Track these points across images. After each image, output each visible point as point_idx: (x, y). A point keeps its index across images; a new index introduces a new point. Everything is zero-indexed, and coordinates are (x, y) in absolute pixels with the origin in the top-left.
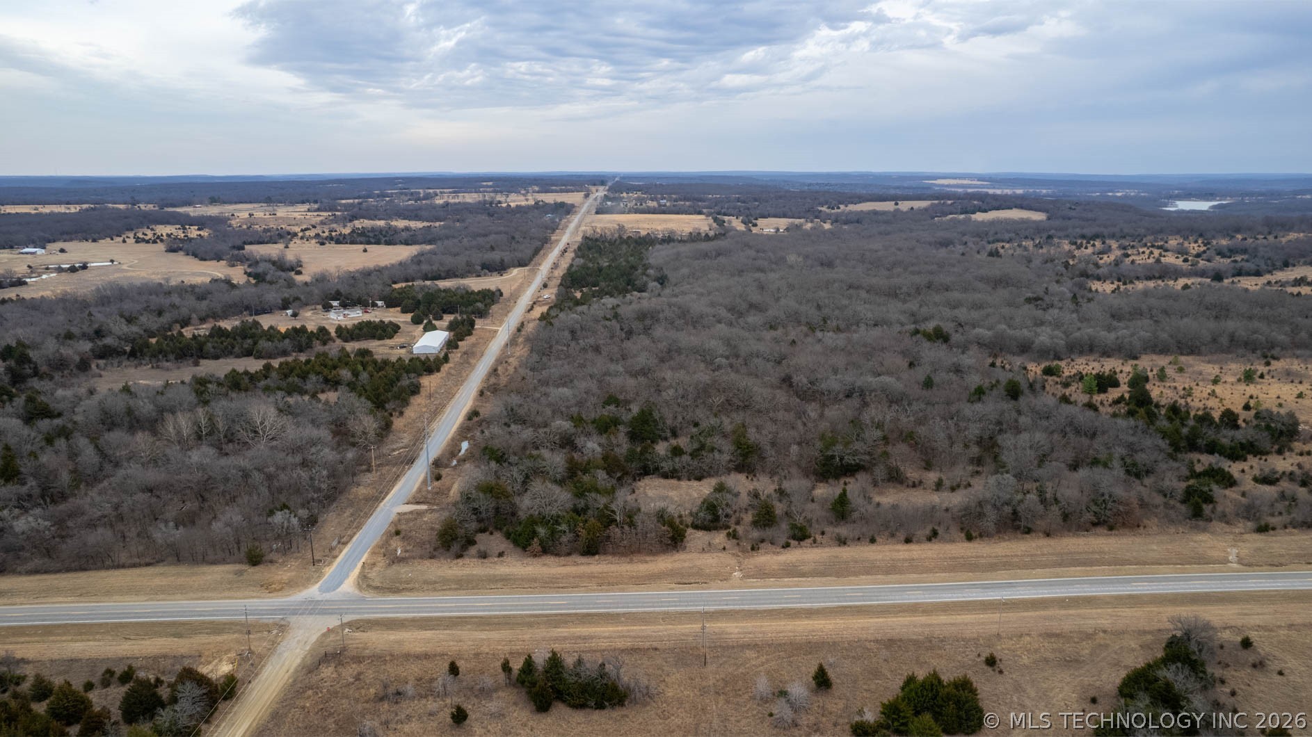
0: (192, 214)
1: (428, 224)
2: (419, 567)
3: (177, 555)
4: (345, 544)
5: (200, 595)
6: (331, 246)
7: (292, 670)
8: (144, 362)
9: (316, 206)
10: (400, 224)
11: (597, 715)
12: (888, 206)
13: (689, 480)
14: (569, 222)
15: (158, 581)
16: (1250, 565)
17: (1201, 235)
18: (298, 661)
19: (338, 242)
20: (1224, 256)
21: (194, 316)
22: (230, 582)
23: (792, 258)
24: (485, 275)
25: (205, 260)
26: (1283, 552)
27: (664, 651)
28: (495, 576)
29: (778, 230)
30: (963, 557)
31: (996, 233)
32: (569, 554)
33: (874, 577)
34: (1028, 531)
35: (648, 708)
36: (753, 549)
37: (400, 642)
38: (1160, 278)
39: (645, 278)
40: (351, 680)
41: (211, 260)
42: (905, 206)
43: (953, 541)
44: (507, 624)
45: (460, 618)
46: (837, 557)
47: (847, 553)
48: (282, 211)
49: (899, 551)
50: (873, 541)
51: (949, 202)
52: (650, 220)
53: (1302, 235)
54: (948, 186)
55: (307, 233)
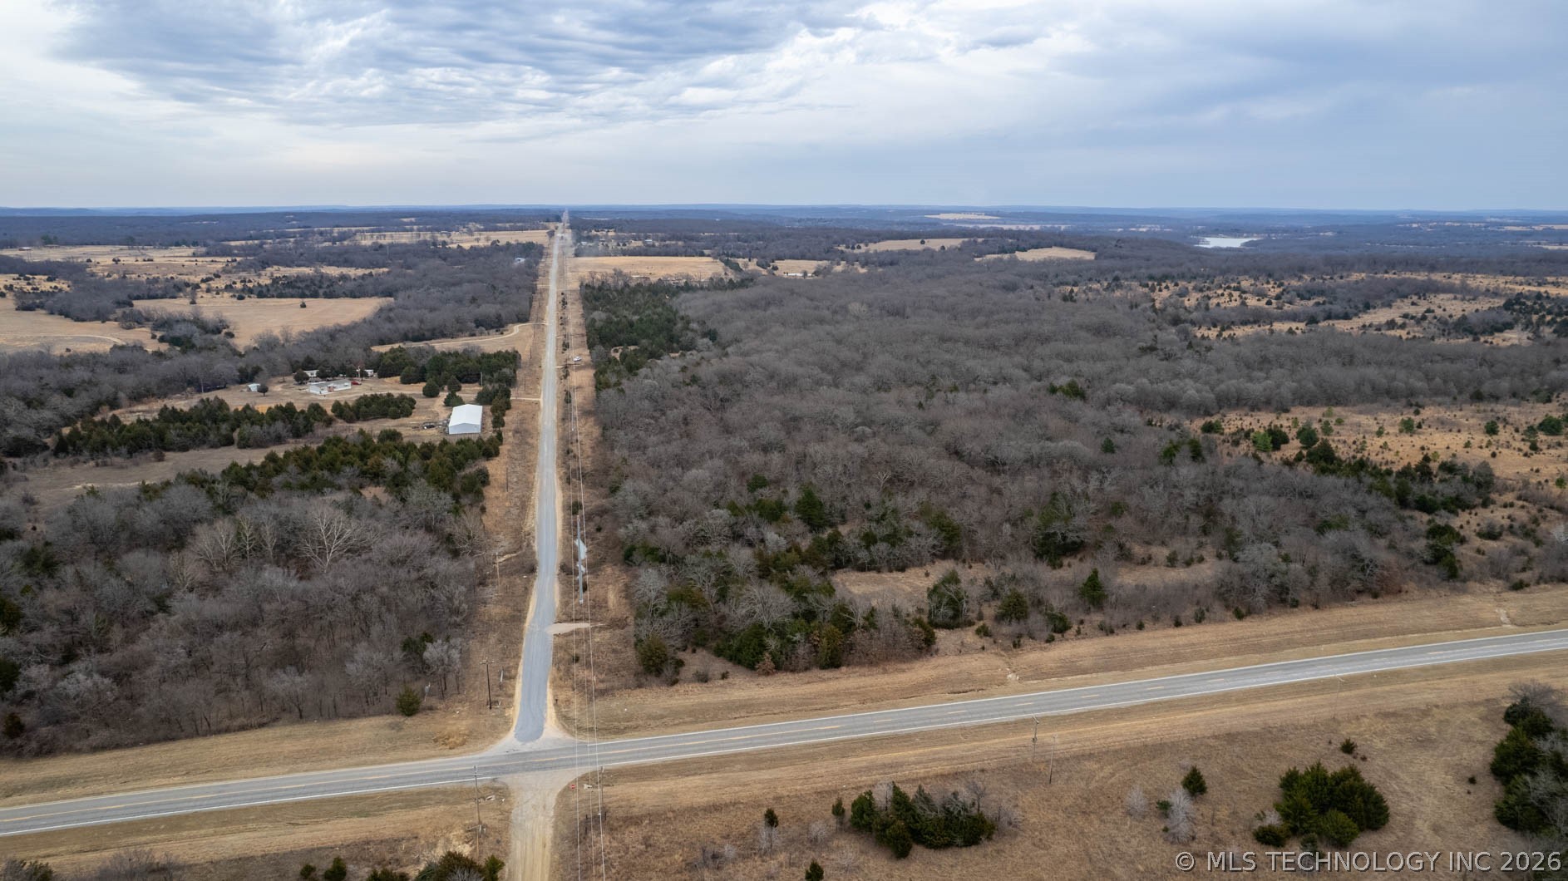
0: (26, 258)
1: (367, 272)
2: (631, 699)
3: (296, 711)
4: (513, 678)
5: (356, 759)
6: (251, 301)
7: (549, 844)
8: (82, 459)
9: (204, 250)
10: (333, 271)
11: (967, 854)
12: (913, 245)
13: (891, 571)
14: (548, 267)
15: (288, 746)
16: (1523, 625)
17: (1270, 275)
18: (550, 832)
19: (261, 295)
20: (1302, 298)
21: (121, 395)
22: (390, 740)
23: (855, 307)
24: (481, 334)
25: (83, 320)
26: (1548, 609)
27: (993, 771)
28: (733, 702)
29: (805, 274)
30: (1243, 638)
31: (1057, 276)
32: (806, 669)
33: (1160, 667)
34: (1295, 604)
35: (1019, 839)
36: (1015, 646)
37: (671, 794)
38: (1255, 322)
39: (690, 334)
40: (643, 847)
41: (91, 320)
42: (935, 244)
43: (1222, 621)
44: (783, 758)
45: (722, 756)
46: (1112, 648)
47: (1122, 642)
48: (160, 256)
49: (1175, 636)
50: (1141, 627)
51: (980, 240)
52: (647, 263)
53: (1363, 275)
54: (954, 221)
55: (214, 284)
